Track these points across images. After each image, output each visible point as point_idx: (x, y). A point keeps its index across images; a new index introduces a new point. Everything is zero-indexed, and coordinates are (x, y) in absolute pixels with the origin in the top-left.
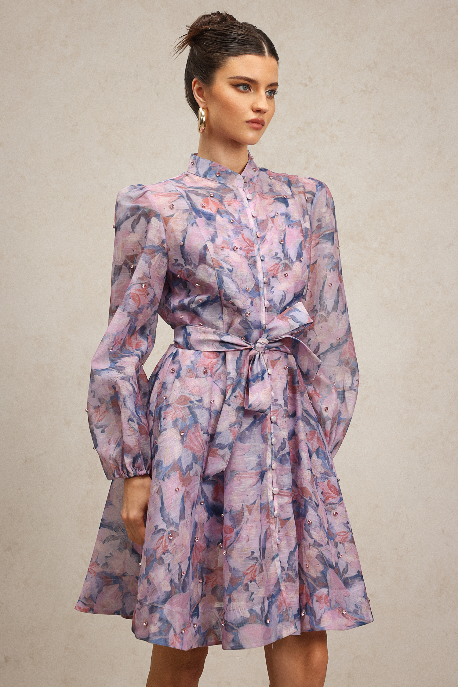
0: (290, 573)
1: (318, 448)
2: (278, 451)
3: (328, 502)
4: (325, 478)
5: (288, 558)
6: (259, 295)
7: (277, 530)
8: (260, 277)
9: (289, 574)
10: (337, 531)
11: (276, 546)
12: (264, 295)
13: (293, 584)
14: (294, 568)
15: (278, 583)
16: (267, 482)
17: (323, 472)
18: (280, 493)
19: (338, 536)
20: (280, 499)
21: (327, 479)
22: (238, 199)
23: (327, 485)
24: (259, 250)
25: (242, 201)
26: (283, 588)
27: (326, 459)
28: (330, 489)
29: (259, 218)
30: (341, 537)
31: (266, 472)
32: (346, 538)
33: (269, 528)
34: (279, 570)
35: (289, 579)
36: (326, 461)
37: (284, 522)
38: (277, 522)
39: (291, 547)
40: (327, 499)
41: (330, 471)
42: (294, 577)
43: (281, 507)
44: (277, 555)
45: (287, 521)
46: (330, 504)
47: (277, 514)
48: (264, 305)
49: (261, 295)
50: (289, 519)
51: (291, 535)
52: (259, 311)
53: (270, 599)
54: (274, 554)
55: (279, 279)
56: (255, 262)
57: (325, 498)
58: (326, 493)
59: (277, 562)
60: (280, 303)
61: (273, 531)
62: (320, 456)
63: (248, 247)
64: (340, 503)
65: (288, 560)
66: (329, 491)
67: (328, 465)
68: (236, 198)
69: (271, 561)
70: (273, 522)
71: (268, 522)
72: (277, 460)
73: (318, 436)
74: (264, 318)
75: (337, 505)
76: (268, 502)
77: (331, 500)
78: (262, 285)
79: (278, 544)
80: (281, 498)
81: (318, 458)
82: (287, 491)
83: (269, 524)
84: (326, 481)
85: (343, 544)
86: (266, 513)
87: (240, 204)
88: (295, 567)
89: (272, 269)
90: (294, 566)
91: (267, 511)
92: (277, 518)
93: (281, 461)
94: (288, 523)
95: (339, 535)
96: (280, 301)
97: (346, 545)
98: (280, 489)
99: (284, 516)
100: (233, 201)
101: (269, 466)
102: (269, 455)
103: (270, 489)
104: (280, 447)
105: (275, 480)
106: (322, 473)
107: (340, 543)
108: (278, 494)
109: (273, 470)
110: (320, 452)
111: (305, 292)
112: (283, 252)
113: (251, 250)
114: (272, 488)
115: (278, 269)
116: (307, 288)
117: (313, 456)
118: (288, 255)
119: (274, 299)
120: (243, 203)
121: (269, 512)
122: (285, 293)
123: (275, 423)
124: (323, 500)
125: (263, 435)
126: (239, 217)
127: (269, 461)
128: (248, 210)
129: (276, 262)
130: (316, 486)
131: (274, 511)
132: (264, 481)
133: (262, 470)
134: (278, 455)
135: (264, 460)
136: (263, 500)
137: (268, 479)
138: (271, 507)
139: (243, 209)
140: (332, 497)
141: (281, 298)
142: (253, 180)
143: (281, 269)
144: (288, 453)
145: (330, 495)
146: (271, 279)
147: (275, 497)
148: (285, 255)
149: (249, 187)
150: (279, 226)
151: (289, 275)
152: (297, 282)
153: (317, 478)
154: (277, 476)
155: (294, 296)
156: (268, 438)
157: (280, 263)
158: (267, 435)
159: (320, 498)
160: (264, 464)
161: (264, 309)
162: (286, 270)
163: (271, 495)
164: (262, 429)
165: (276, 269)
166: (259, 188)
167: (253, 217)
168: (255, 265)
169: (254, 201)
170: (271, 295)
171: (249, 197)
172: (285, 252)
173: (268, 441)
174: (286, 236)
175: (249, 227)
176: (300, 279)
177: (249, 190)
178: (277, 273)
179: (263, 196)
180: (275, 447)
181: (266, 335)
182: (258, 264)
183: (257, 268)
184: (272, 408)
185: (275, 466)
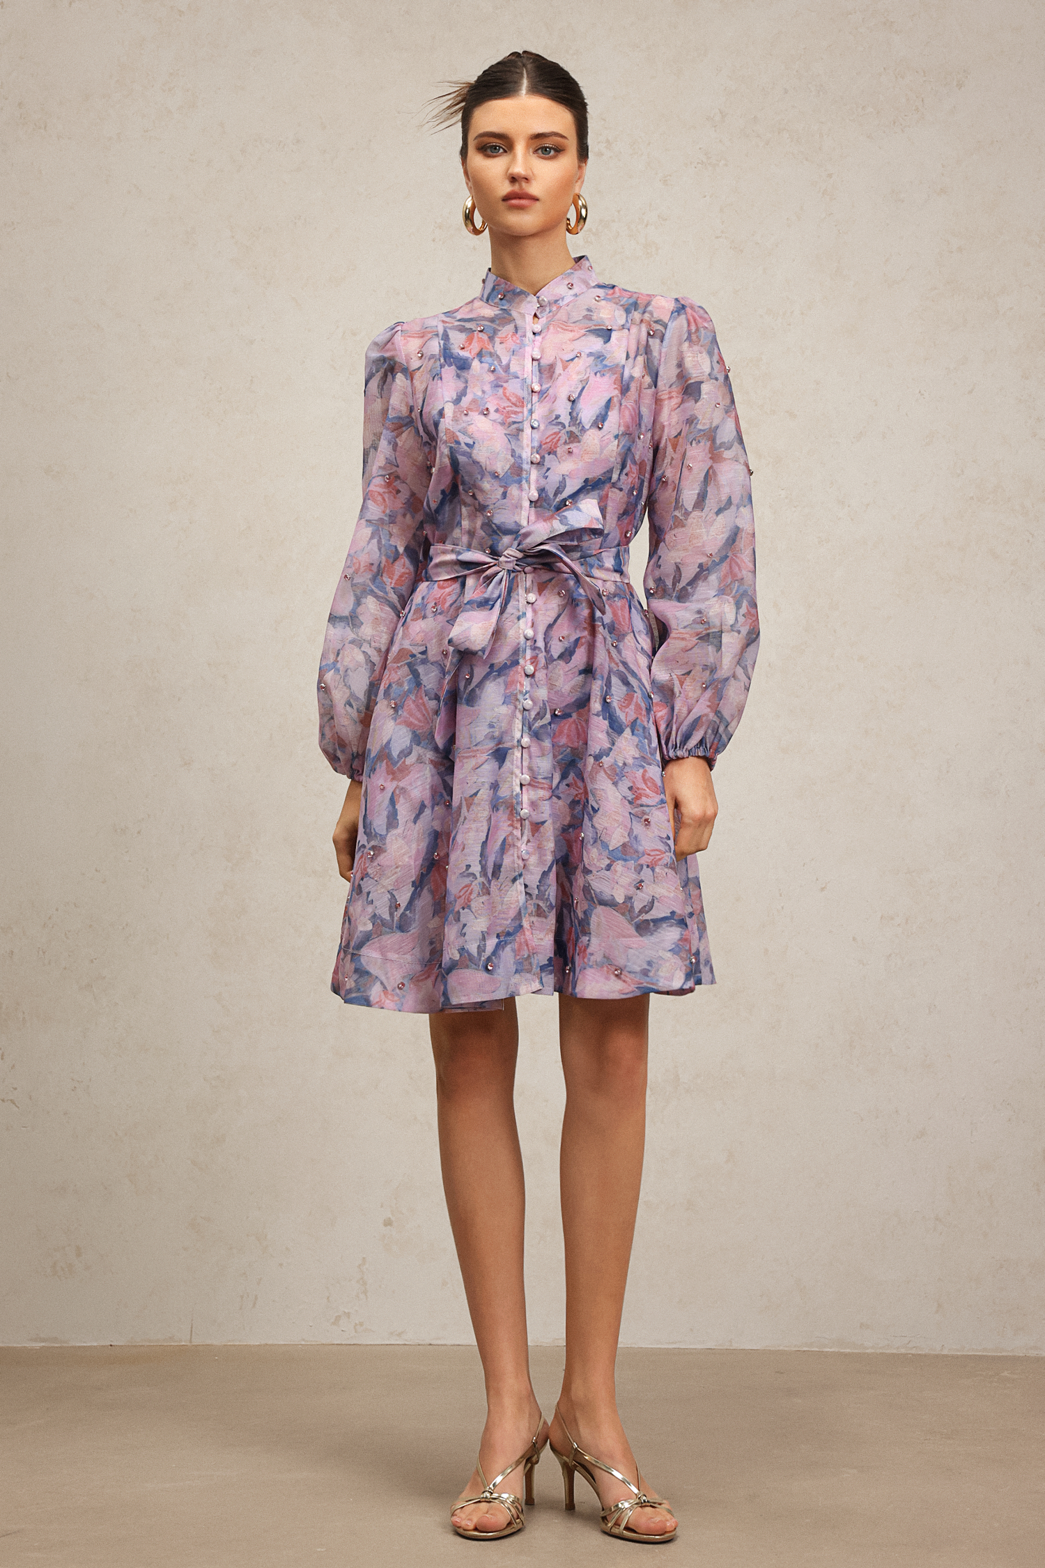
0: (541, 904)
1: (635, 721)
2: (534, 718)
3: (639, 802)
4: (641, 766)
5: (540, 882)
6: (519, 482)
7: (525, 838)
8: (526, 454)
9: (538, 905)
10: (646, 848)
11: (521, 863)
12: (528, 481)
13: (544, 920)
14: (546, 897)
15: (519, 916)
16: (513, 765)
17: (637, 756)
18: (532, 782)
19: (646, 856)
20: (532, 793)
21: (643, 767)
22: (520, 333)
23: (641, 777)
24: (531, 412)
25: (525, 336)
26: (525, 924)
27: (645, 738)
28: (646, 784)
29: (543, 362)
30: (652, 858)
31: (511, 750)
32: (660, 859)
33: (511, 833)
34: (522, 898)
35: (539, 913)
36: (646, 741)
37: (537, 826)
38: (527, 827)
39: (543, 864)
40: (638, 798)
41: (650, 755)
42: (546, 909)
43: (533, 804)
44: (520, 875)
45: (541, 825)
46: (642, 806)
47: (526, 813)
48: (526, 498)
49: (524, 481)
50: (543, 823)
51: (545, 848)
52: (518, 506)
53: (502, 938)
54: (517, 873)
55: (558, 456)
56: (520, 430)
57: (634, 796)
58: (638, 789)
59: (519, 886)
60: (556, 495)
61: (517, 839)
62: (636, 732)
63: (511, 409)
64: (660, 806)
65: (538, 884)
66: (644, 786)
67: (647, 747)
68: (517, 332)
69: (510, 884)
70: (519, 826)
71: (511, 825)
72: (533, 734)
73: (637, 702)
74: (525, 517)
75: (654, 808)
76: (513, 794)
77: (644, 800)
78: (526, 466)
79: (523, 860)
80: (534, 790)
81: (633, 734)
82: (544, 781)
83: (511, 828)
84: (641, 771)
85: (653, 870)
87: (518, 341)
88: (549, 895)
89: (548, 441)
90: (547, 893)
91: (510, 809)
92: (527, 821)
93: (536, 736)
94: (542, 829)
95: (649, 855)
96: (556, 491)
97: (657, 870)
98: (533, 778)
99: (537, 818)
100: (510, 336)
101: (518, 741)
102: (518, 724)
103: (516, 776)
104: (538, 715)
105: (526, 763)
106: (636, 758)
107: (648, 866)
108: (529, 784)
109: (523, 747)
110: (637, 727)
111: (615, 477)
112: (570, 413)
113: (515, 413)
114: (521, 775)
115: (558, 440)
116: (619, 471)
117: (625, 732)
118: (579, 419)
119: (547, 488)
120: (523, 339)
121: (512, 810)
122: (564, 479)
123: (533, 676)
124: (630, 799)
125: (508, 695)
126: (510, 361)
127: (517, 735)
128: (528, 349)
129: (556, 429)
130: (611, 779)
131: (522, 809)
132: (507, 764)
133: (501, 746)
134: (533, 725)
135: (508, 731)
136: (504, 792)
137: (515, 762)
138: (517, 803)
139: (520, 348)
140: (647, 796)
141: (558, 488)
142: (561, 303)
143: (563, 441)
144: (550, 724)
145: (643, 792)
146: (546, 456)
147: (524, 788)
148: (574, 418)
149: (549, 312)
150: (578, 373)
151: (575, 451)
152: (589, 460)
153: (625, 764)
154: (530, 757)
155: (584, 484)
156: (517, 700)
157: (562, 432)
158: (516, 695)
159: (620, 797)
160: (506, 738)
161: (527, 504)
162: (571, 442)
163: (517, 785)
164: (507, 685)
165: (555, 440)
166: (562, 315)
167: (533, 360)
168: (518, 435)
169: (543, 335)
170: (543, 482)
171: (537, 328)
172: (574, 414)
173: (518, 703)
174: (586, 388)
175: (520, 375)
176: (597, 456)
177: (547, 318)
178: (556, 448)
179: (565, 328)
180: (530, 715)
181: (516, 543)
182: (524, 433)
183: (521, 440)
184: (529, 654)
185: (527, 742)
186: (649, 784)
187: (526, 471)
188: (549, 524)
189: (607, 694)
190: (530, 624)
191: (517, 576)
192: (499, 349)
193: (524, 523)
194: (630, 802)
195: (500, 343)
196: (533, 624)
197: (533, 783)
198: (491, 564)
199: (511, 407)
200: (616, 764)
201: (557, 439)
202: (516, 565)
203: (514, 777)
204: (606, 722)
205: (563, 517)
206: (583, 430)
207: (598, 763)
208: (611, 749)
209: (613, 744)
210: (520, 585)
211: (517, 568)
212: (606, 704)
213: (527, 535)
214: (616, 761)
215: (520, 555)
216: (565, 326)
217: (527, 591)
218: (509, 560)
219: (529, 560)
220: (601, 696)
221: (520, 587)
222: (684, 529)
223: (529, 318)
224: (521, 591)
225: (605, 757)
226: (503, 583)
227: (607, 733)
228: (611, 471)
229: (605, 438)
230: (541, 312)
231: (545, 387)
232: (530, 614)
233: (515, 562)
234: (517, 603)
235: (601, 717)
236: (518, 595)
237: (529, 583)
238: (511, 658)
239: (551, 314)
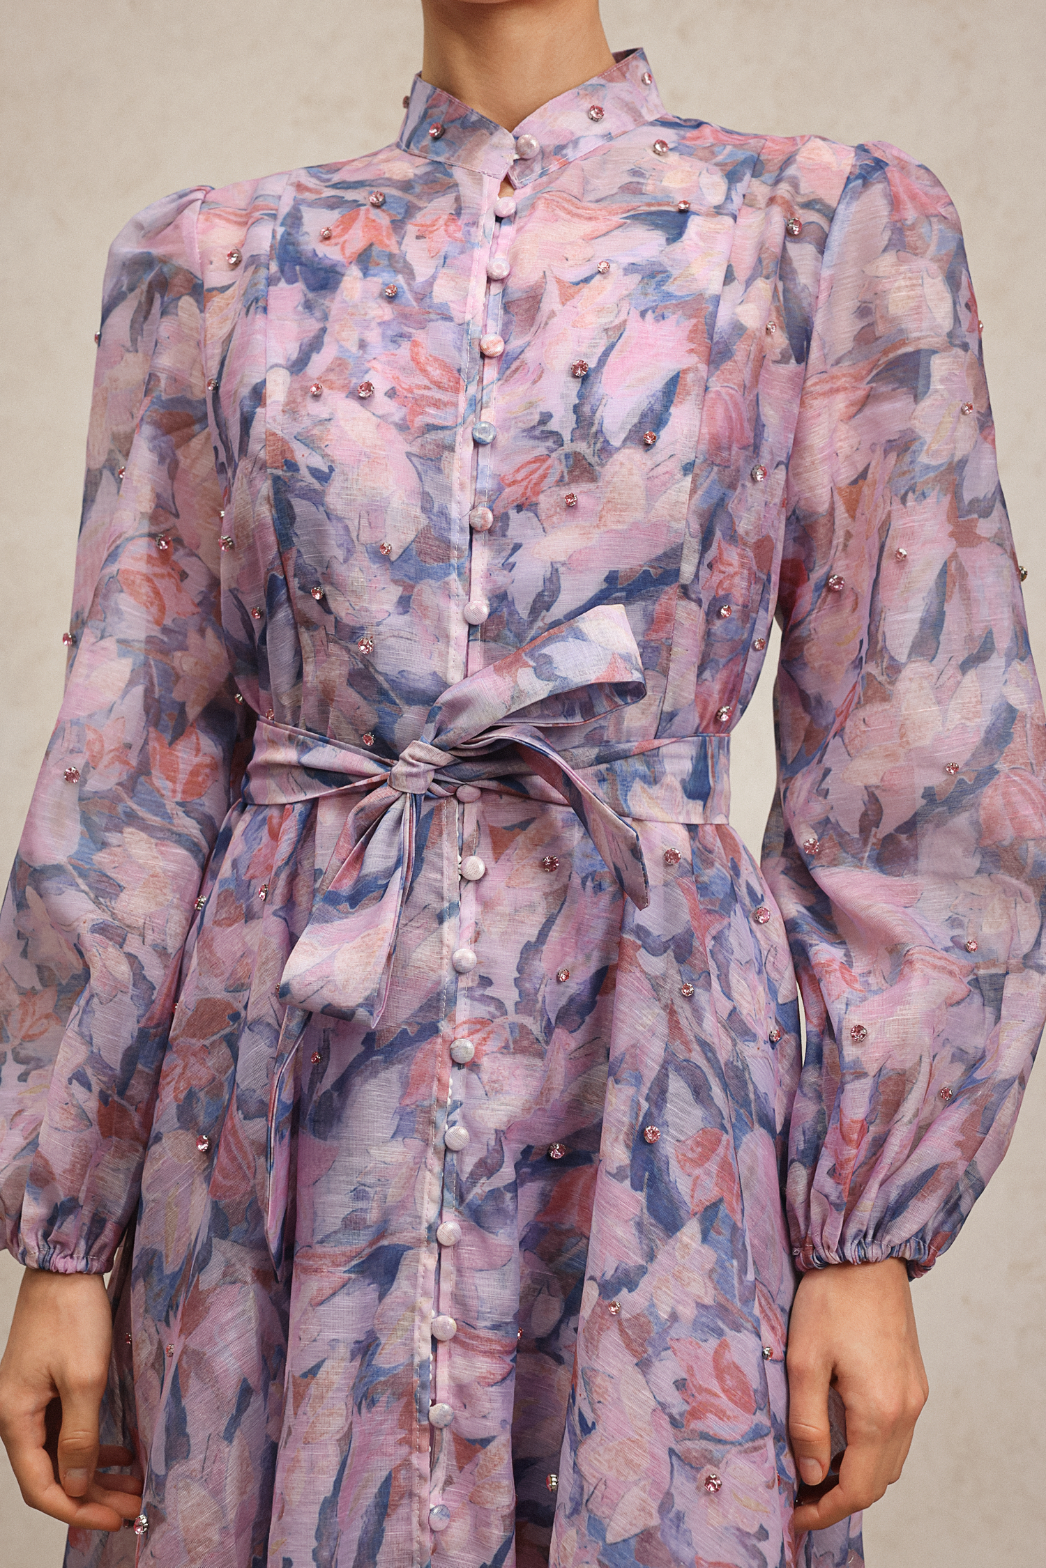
1: (716, 1205)
2: (472, 1174)
3: (698, 1426)
4: (713, 1330)
6: (445, 575)
7: (440, 1474)
8: (460, 507)
11: (428, 1541)
12: (465, 574)
16: (415, 1286)
17: (707, 1301)
18: (462, 1337)
20: (460, 1361)
21: (720, 1333)
23: (710, 1358)
24: (476, 405)
25: (473, 223)
27: (733, 1255)
28: (720, 1377)
29: (517, 286)
31: (411, 1252)
33: (407, 1464)
36: (735, 1263)
37: (469, 1448)
38: (445, 1444)
40: (697, 1414)
41: (739, 1304)
43: (462, 1392)
45: (478, 1446)
46: (704, 1436)
47: (443, 1414)
48: (461, 616)
49: (456, 576)
50: (485, 1442)
51: (488, 1506)
52: (442, 636)
55: (543, 514)
56: (447, 448)
57: (688, 1407)
58: (701, 1390)
60: (533, 611)
61: (421, 1477)
63: (426, 393)
64: (750, 1443)
66: (715, 1382)
68: (459, 214)
70: (425, 1442)
71: (407, 1441)
72: (466, 1212)
75: (737, 1449)
76: (412, 1364)
77: (712, 1424)
78: (460, 538)
79: (432, 1531)
80: (465, 1356)
82: (490, 1334)
83: (404, 1450)
84: (713, 1343)
86: (399, 1405)
87: (461, 236)
89: (519, 476)
91: (405, 1400)
92: (445, 1434)
93: (476, 1218)
94: (481, 1455)
96: (534, 600)
98: (466, 1324)
99: (473, 1428)
100: (441, 222)
101: (430, 1229)
102: (431, 1185)
103: (423, 1317)
104: (482, 1163)
105: (446, 1287)
108: (455, 1339)
109: (440, 1246)
110: (718, 1223)
111: (687, 569)
112: (576, 409)
113: (437, 404)
114: (433, 1313)
115: (544, 476)
116: (697, 556)
117: (684, 1230)
118: (596, 422)
119: (512, 591)
120: (473, 229)
121: (409, 1404)
122: (555, 571)
123: (473, 1066)
124: (675, 1411)
125: (409, 1110)
126: (434, 277)
127: (429, 1211)
128: (481, 254)
129: (541, 449)
130: (634, 1353)
131: (434, 1403)
132: (402, 1286)
133: (385, 1242)
134: (469, 1191)
135: (406, 1203)
136: (389, 1357)
137: (421, 1280)
138: (423, 1386)
139: (462, 252)
140: (721, 1414)
141: (540, 595)
142: (569, 152)
143: (557, 477)
144: (514, 1187)
145: (712, 1400)
146: (513, 513)
147: (441, 1349)
148: (584, 420)
149: (541, 175)
150: (600, 311)
151: (583, 501)
152: (619, 527)
153: (674, 1317)
154: (459, 1271)
155: (604, 586)
156: (432, 1123)
157: (554, 455)
158: (428, 1111)
159: (653, 1403)
160: (404, 1219)
161: (458, 631)
162: (574, 480)
163: (424, 1340)
164: (408, 1085)
165: (536, 476)
166: (568, 180)
167: (490, 280)
168: (439, 459)
169: (519, 222)
170: (502, 578)
171: (507, 205)
172: (586, 409)
173: (432, 1131)
174: (617, 347)
175: (454, 313)
176: (639, 515)
177: (534, 189)
178: (538, 494)
179: (571, 208)
180: (461, 1161)
181: (431, 728)
182: (457, 455)
183: (446, 471)
184: (464, 1010)
185: (452, 1231)
186: (730, 1382)
187: (459, 549)
188: (508, 679)
189: (649, 1118)
190: (469, 933)
191: (439, 808)
192: (414, 251)
193: (454, 676)
194: (674, 1423)
195: (418, 237)
196: (478, 934)
197: (464, 1339)
198: (375, 779)
199: (429, 388)
200: (651, 1314)
201: (540, 472)
202: (435, 781)
203: (417, 1318)
204: (641, 1196)
205: (542, 661)
206: (606, 451)
207: (607, 1302)
208: (642, 1271)
209: (651, 1256)
210: (445, 832)
211: (438, 789)
212: (642, 1144)
213: (457, 707)
214: (653, 1305)
215: (442, 758)
216: (574, 205)
217: (465, 849)
218: (414, 770)
219: (468, 768)
220: (632, 1126)
221: (445, 836)
222: (886, 706)
223: (492, 185)
224: (448, 849)
225: (625, 1290)
226: (405, 828)
227: (639, 1225)
228: (675, 554)
229: (661, 470)
230: (520, 176)
231: (516, 343)
232: (470, 909)
233: (431, 776)
234: (438, 876)
235: (628, 1182)
236: (441, 856)
237: (470, 828)
238: (419, 1020)
239: (545, 179)
